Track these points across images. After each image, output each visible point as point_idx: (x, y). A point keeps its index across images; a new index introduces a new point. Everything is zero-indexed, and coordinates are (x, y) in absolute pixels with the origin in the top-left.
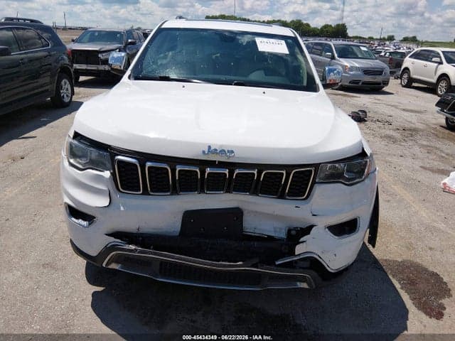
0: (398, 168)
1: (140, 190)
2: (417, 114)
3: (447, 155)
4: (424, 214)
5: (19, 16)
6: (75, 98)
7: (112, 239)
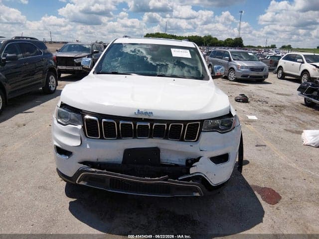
0: (269, 130)
1: (98, 136)
2: (286, 96)
3: (303, 122)
4: (283, 158)
5: (23, 36)
6: (58, 88)
7: (82, 165)
